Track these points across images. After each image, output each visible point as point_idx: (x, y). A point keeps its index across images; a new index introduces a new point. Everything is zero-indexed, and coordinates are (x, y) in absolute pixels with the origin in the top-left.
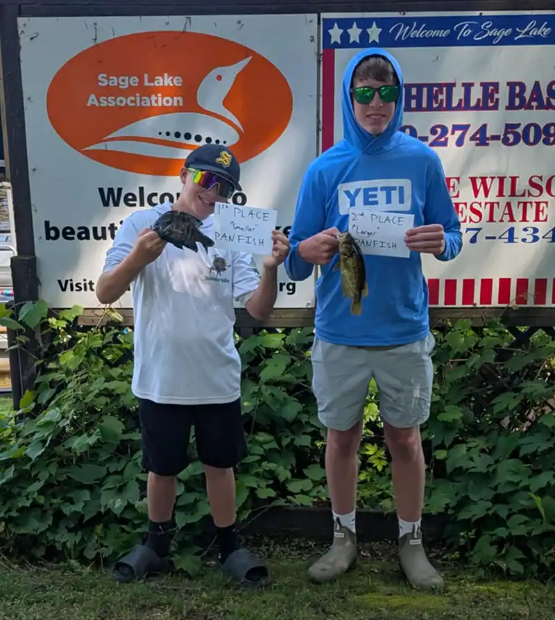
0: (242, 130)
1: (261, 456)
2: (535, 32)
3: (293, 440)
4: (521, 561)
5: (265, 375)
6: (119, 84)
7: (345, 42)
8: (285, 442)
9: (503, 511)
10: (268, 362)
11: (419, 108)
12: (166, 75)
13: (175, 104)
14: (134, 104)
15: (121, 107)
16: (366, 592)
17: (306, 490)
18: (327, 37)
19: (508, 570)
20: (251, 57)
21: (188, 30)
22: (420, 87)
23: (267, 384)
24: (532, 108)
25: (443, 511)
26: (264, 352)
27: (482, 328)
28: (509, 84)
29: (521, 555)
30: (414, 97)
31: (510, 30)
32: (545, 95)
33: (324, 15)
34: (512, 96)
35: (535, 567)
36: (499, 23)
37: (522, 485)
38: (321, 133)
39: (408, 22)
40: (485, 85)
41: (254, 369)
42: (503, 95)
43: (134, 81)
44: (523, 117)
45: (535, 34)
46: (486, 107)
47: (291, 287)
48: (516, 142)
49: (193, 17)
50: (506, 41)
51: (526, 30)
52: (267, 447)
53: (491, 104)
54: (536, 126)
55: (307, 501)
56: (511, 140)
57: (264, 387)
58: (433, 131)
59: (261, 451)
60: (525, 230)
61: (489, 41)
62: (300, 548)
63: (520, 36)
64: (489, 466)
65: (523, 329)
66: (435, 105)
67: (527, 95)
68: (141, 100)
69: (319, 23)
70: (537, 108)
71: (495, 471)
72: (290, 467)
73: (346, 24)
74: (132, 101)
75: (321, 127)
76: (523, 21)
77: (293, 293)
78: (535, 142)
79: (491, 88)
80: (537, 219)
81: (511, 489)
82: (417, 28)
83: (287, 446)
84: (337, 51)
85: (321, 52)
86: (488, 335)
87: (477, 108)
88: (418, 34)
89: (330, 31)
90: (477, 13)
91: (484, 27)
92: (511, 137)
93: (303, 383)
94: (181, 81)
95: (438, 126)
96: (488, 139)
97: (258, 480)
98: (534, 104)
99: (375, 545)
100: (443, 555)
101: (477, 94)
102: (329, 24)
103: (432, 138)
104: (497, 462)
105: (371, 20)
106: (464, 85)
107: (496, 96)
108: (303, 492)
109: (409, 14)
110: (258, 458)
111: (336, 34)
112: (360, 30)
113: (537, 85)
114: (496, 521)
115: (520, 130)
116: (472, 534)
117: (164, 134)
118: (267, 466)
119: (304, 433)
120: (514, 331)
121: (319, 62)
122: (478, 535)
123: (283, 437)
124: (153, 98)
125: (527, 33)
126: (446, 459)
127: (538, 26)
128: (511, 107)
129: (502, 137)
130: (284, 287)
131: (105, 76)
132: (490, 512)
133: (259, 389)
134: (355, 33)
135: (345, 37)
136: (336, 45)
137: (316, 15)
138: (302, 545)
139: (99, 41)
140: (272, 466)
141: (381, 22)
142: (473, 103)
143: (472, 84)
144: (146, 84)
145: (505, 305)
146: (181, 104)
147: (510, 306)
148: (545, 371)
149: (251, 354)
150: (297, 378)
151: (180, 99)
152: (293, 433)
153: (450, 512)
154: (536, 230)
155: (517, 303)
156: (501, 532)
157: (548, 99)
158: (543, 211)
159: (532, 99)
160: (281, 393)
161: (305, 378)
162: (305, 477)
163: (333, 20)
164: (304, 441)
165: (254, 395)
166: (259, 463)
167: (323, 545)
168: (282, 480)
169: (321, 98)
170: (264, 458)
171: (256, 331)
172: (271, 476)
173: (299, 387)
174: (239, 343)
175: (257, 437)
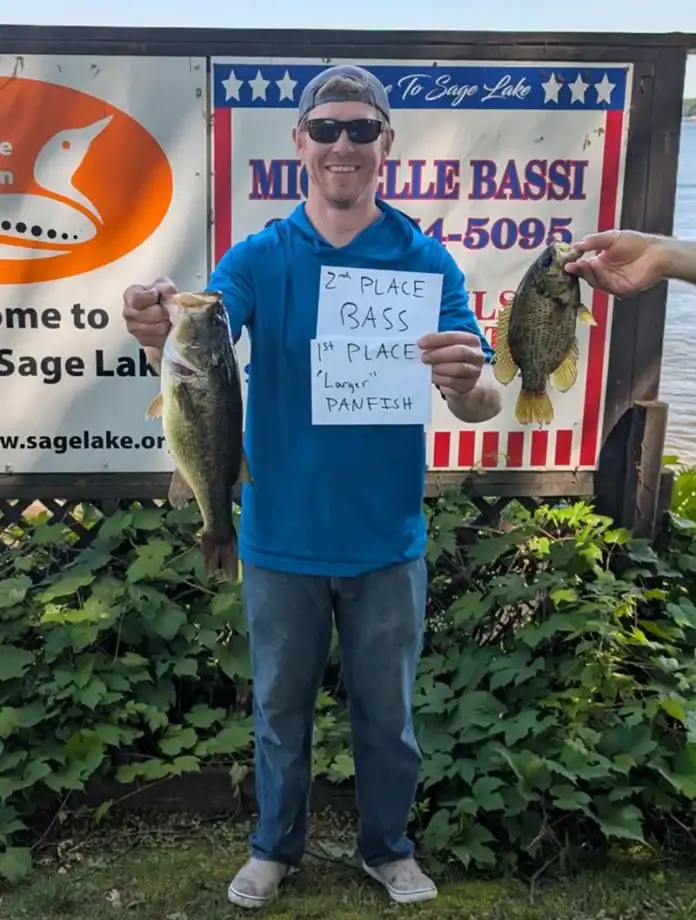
1: (125, 693)
2: (509, 92)
3: (172, 666)
4: (491, 845)
5: (135, 572)
7: (246, 99)
8: (161, 669)
9: (466, 770)
10: (140, 550)
13: (3, 182)
17: (187, 747)
18: (220, 91)
19: (473, 862)
20: (111, 117)
21: (20, 75)
23: (138, 583)
24: (504, 197)
26: (135, 534)
27: (436, 499)
28: (473, 163)
29: (490, 838)
31: (475, 88)
32: (522, 180)
33: (215, 60)
34: (478, 179)
35: (513, 858)
36: (459, 77)
37: (493, 731)
38: (213, 227)
40: (441, 165)
41: (120, 561)
42: (465, 180)
44: (495, 210)
45: (509, 94)
46: (441, 195)
48: (482, 244)
49: (26, 57)
50: (470, 103)
51: (497, 87)
52: (135, 679)
53: (448, 191)
54: (510, 223)
55: (190, 764)
56: (475, 243)
57: (132, 590)
59: (126, 687)
61: (446, 103)
62: (178, 828)
63: (489, 97)
64: (447, 701)
65: (490, 499)
67: (498, 179)
69: (208, 70)
70: (513, 197)
71: (456, 709)
72: (167, 708)
73: (245, 74)
75: (213, 218)
76: (495, 75)
78: (508, 245)
79: (449, 168)
81: (480, 737)
83: (165, 675)
84: (234, 111)
85: (213, 112)
86: (445, 510)
87: (429, 195)
89: (224, 82)
90: (429, 63)
91: (441, 82)
92: (476, 237)
93: (190, 581)
94: (10, 148)
96: (444, 239)
97: (120, 731)
98: (508, 191)
101: (429, 175)
102: (222, 73)
104: (458, 694)
105: (283, 69)
106: (411, 163)
107: (455, 179)
108: (186, 752)
110: (120, 696)
111: (232, 86)
112: (268, 83)
113: (511, 165)
114: (460, 788)
115: (488, 228)
116: (424, 805)
118: (133, 707)
119: (188, 656)
120: (479, 501)
121: (209, 126)
122: (434, 808)
123: (159, 663)
125: (499, 92)
127: (513, 83)
128: (476, 195)
129: (463, 237)
132: (451, 774)
133: (126, 591)
134: (259, 86)
135: (246, 91)
136: (233, 103)
137: (204, 59)
138: (183, 823)
140: (142, 707)
141: (294, 72)
142: (424, 189)
143: (423, 163)
145: (467, 468)
146: (11, 182)
147: (475, 468)
148: (522, 557)
149: (117, 539)
150: (180, 574)
151: (10, 175)
152: (172, 653)
155: (484, 465)
156: (467, 805)
157: (526, 186)
159: (504, 185)
160: (157, 598)
161: (192, 573)
162: (186, 726)
163: (228, 68)
164: (188, 668)
165: (119, 600)
166: (122, 703)
167: (213, 821)
168: (154, 727)
169: (213, 178)
170: (130, 695)
171: (125, 505)
172: (140, 722)
173: (182, 587)
174: (100, 523)
175: (124, 661)
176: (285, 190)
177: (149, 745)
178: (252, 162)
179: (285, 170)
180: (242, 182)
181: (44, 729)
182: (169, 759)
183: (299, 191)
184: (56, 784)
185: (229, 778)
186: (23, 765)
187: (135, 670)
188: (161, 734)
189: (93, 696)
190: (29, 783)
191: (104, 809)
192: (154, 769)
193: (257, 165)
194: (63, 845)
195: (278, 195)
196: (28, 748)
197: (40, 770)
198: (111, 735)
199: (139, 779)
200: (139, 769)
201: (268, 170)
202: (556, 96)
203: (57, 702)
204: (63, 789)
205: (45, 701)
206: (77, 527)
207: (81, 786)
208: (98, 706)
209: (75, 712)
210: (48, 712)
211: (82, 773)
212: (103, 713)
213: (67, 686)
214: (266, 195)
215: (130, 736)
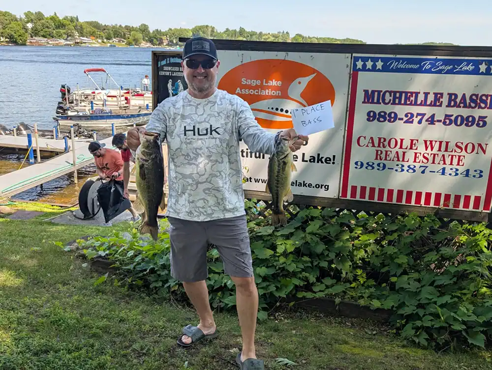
2: (465, 68)
3: (319, 263)
4: (427, 339)
5: (309, 229)
6: (251, 84)
7: (364, 69)
8: (315, 263)
9: (421, 312)
10: (311, 223)
11: (400, 103)
12: (274, 80)
13: (277, 95)
14: (257, 94)
15: (251, 94)
16: (343, 344)
17: (321, 290)
18: (355, 65)
19: (419, 342)
20: (315, 74)
21: (286, 59)
22: (401, 93)
23: (309, 233)
24: (460, 107)
25: (390, 308)
26: (310, 217)
27: (424, 217)
28: (448, 94)
29: (427, 337)
30: (397, 98)
31: (452, 66)
32: (468, 101)
33: (354, 55)
34: (450, 100)
35: (434, 344)
36: (446, 63)
37: (433, 300)
38: (348, 112)
39: (398, 60)
40: (436, 94)
41: (304, 226)
42: (445, 100)
43: (258, 82)
44: (454, 112)
45: (465, 69)
46: (435, 105)
47: (326, 187)
48: (450, 124)
49: (289, 53)
50: (448, 72)
51: (460, 67)
52: (306, 265)
53: (438, 104)
54: (462, 117)
55: (321, 295)
56: (447, 123)
57: (307, 235)
58: (406, 115)
59: (303, 267)
60: (451, 169)
61: (440, 72)
62: (315, 315)
63: (457, 70)
64: (418, 288)
65: (445, 219)
66: (408, 103)
67: (458, 100)
68: (261, 92)
69: (351, 58)
70: (463, 107)
71: (420, 291)
72: (316, 276)
73: (365, 60)
74: (256, 92)
75: (348, 110)
76: (460, 62)
77: (328, 190)
78: (461, 125)
79: (439, 95)
80: (458, 164)
81: (427, 302)
82: (402, 63)
83: (316, 266)
84: (359, 72)
85: (352, 73)
86: (426, 221)
87: (430, 105)
88: (402, 66)
89: (357, 63)
90: (435, 57)
91: (438, 64)
92: (448, 121)
93: (328, 235)
94: (281, 83)
95: (409, 113)
96: (435, 121)
97: (299, 281)
98: (462, 105)
99: (354, 320)
100: (388, 330)
101: (431, 98)
102: (356, 59)
103: (405, 119)
104: (422, 287)
105: (378, 58)
106: (424, 93)
107: (441, 100)
108: (320, 291)
109: (398, 56)
110: (301, 270)
111: (360, 64)
112: (372, 63)
113: (464, 95)
114: (417, 317)
115: (453, 118)
116: (403, 322)
117: (270, 108)
118: (305, 274)
119: (325, 261)
120: (441, 219)
121: (350, 78)
122: (407, 323)
123: (314, 261)
124: (267, 91)
125: (461, 68)
126: (396, 282)
127: (467, 65)
128: (449, 106)
129: (443, 121)
130: (323, 187)
131: (245, 79)
132: (415, 312)
133: (305, 235)
134: (369, 64)
135: (364, 66)
136: (360, 70)
137: (350, 54)
138: (318, 315)
139: (243, 63)
140: (307, 275)
141: (383, 59)
142: (429, 103)
143: (429, 93)
144: (264, 84)
145: (437, 207)
146: (280, 95)
147: (440, 207)
148: (456, 242)
149: (304, 218)
150: (325, 233)
151: (280, 92)
152: (320, 259)
153: (394, 309)
154: (457, 170)
155: (444, 206)
156: (418, 323)
157: (469, 103)
158: (462, 160)
159: (460, 102)
160: (316, 239)
161: (329, 233)
162: (322, 283)
163: (359, 57)
164: (324, 264)
165: (303, 238)
166: (300, 272)
167: (327, 316)
168: (311, 282)
169: (350, 96)
170: (303, 270)
171: (308, 207)
172: (306, 279)
173: (325, 237)
174: (299, 212)
175: (303, 258)
176: (375, 101)
177: (308, 287)
178: (364, 91)
179: (376, 93)
180: (360, 96)
181: (275, 276)
182: (315, 293)
183: (381, 101)
184: (277, 295)
185: (335, 302)
186: (268, 286)
187: (306, 262)
188: (313, 284)
189: (292, 267)
190: (269, 291)
191: (292, 304)
192: (309, 295)
193: (366, 92)
194: (277, 314)
195: (373, 102)
196: (269, 281)
197: (272, 288)
198: (297, 282)
199: (304, 297)
200: (304, 294)
201: (370, 93)
202: (485, 70)
203: (280, 268)
204: (279, 296)
205: (276, 267)
206: (290, 213)
207: (285, 296)
208: (293, 272)
209: (285, 273)
210: (276, 271)
211: (286, 292)
212: (294, 274)
213: (283, 264)
214: (368, 102)
215: (302, 284)
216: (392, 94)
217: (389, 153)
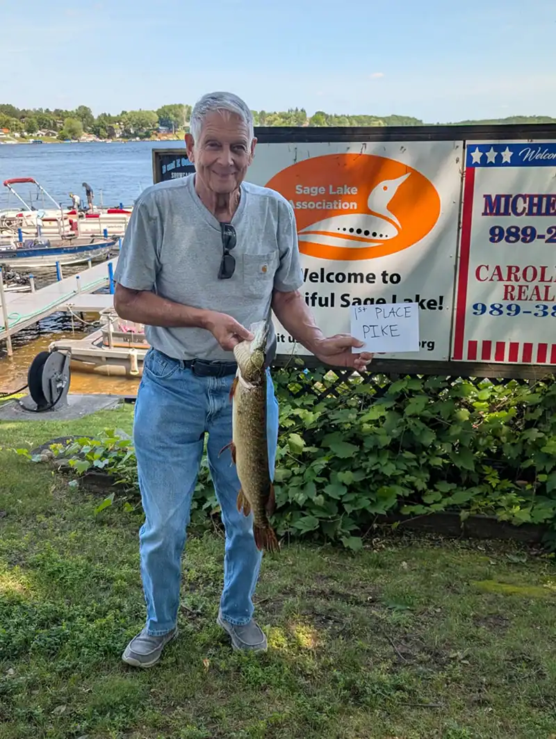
0: (400, 226)
1: (405, 471)
3: (428, 460)
5: (409, 411)
6: (311, 193)
7: (484, 162)
8: (423, 461)
10: (411, 400)
11: (539, 213)
12: (346, 186)
13: (351, 208)
14: (320, 207)
15: (311, 210)
16: (484, 579)
17: (437, 500)
18: (470, 158)
20: (409, 174)
21: (363, 153)
22: (540, 197)
23: (410, 416)
25: (543, 521)
26: (408, 392)
30: (535, 205)
33: (468, 142)
38: (461, 230)
39: (534, 147)
41: (400, 405)
43: (322, 190)
47: (431, 345)
49: (368, 143)
52: (409, 464)
55: (439, 508)
57: (408, 419)
58: (549, 231)
59: (405, 468)
62: (430, 539)
66: (552, 211)
68: (326, 204)
69: (464, 148)
73: (484, 149)
74: (319, 205)
75: (461, 225)
77: (432, 349)
82: (541, 152)
83: (423, 465)
84: (477, 170)
85: (465, 170)
88: (539, 156)
89: (472, 154)
93: (438, 417)
94: (357, 190)
95: (553, 227)
97: (403, 489)
99: (489, 542)
100: (542, 554)
102: (471, 149)
103: (548, 236)
105: (506, 146)
108: (435, 502)
109: (535, 141)
110: (403, 472)
111: (477, 156)
112: (496, 153)
117: (341, 229)
118: (408, 478)
119: (437, 456)
121: (462, 178)
123: (421, 458)
124: (335, 203)
126: (546, 482)
130: (426, 345)
131: (301, 186)
133: (405, 420)
134: (491, 155)
135: (484, 158)
137: (462, 142)
138: (434, 538)
139: (297, 161)
140: (412, 478)
141: (512, 147)
144: (331, 192)
146: (355, 208)
149: (398, 394)
150: (433, 414)
151: (356, 204)
152: (429, 455)
153: (548, 522)
160: (422, 425)
161: (439, 414)
162: (436, 490)
163: (475, 146)
164: (438, 462)
165: (400, 425)
166: (403, 476)
167: (449, 539)
168: (420, 489)
169: (462, 205)
170: (407, 472)
171: (402, 376)
172: (411, 486)
173: (433, 420)
174: (388, 386)
175: (404, 455)
176: (502, 210)
177: (417, 497)
178: (485, 196)
179: (503, 200)
180: (478, 205)
181: (365, 484)
182: (428, 505)
183: (510, 211)
184: (373, 511)
185: (460, 517)
186: (356, 499)
187: (409, 460)
188: (423, 492)
189: (389, 470)
190: (361, 507)
191: (396, 524)
192: (419, 509)
193: (488, 197)
194: (375, 540)
195: (498, 213)
196: (358, 492)
197: (365, 502)
198: (400, 491)
199: (412, 513)
200: (413, 509)
201: (493, 200)
203: (371, 471)
204: (376, 513)
205: (365, 470)
206: (376, 387)
207: (385, 513)
208: (391, 476)
209: (380, 478)
210: (367, 475)
211: (385, 507)
212: (393, 480)
213: (375, 464)
214: (491, 214)
215: (407, 492)
216: (528, 199)
217: (524, 288)
